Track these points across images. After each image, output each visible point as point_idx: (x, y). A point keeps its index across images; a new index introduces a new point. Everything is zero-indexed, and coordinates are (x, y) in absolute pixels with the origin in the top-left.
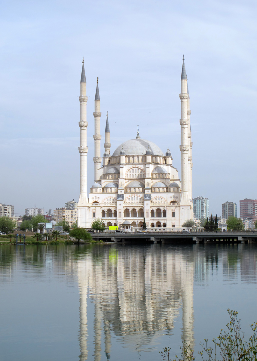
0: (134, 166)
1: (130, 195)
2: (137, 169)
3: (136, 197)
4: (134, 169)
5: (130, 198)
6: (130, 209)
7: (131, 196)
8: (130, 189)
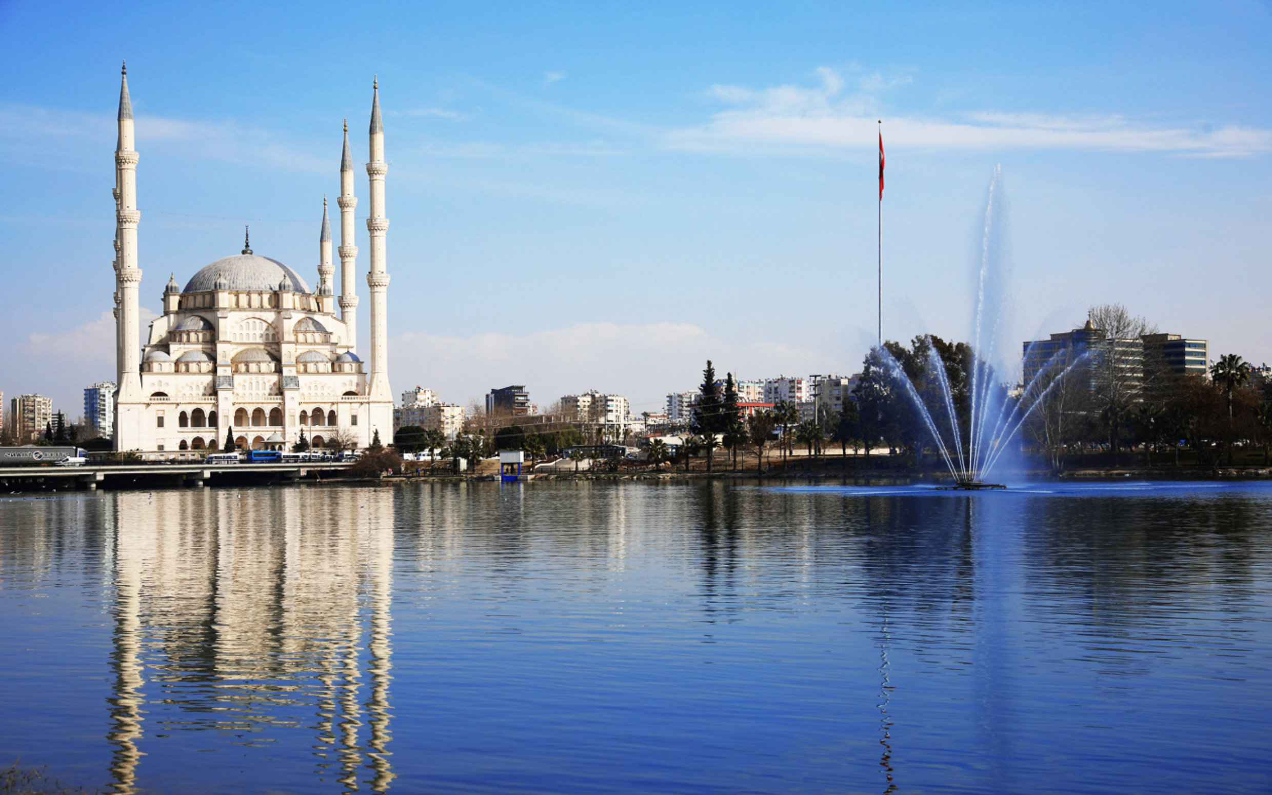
0: (250, 314)
1: (247, 377)
2: (258, 321)
3: (261, 382)
4: (251, 321)
5: (247, 385)
6: (250, 410)
7: (248, 381)
8: (247, 366)
